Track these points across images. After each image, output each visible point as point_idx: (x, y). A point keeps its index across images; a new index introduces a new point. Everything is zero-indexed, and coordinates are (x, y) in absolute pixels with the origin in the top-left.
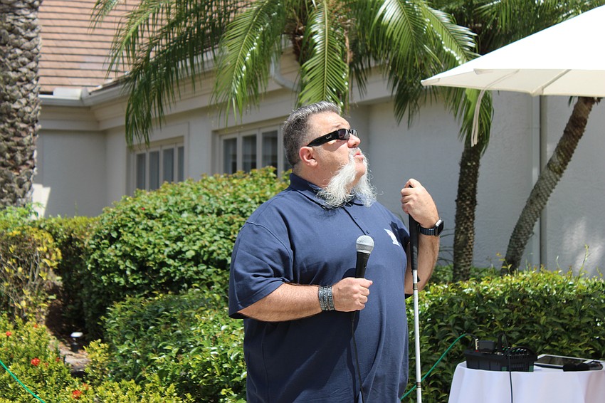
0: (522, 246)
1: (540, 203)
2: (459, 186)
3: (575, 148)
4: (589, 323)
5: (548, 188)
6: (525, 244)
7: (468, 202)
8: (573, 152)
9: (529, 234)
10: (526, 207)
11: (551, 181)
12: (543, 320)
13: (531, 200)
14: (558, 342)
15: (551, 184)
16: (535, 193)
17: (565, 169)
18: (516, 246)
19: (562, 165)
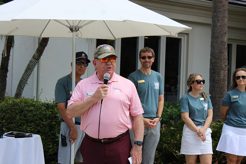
0: (23, 89)
1: (29, 72)
2: (1, 63)
3: (44, 50)
4: (36, 119)
5: (33, 66)
6: (24, 88)
7: (4, 70)
8: (43, 52)
9: (25, 84)
10: (24, 73)
11: (34, 63)
12: (17, 118)
13: (26, 70)
14: (21, 127)
15: (34, 64)
16: (28, 68)
17: (40, 58)
18: (20, 88)
19: (38, 57)
